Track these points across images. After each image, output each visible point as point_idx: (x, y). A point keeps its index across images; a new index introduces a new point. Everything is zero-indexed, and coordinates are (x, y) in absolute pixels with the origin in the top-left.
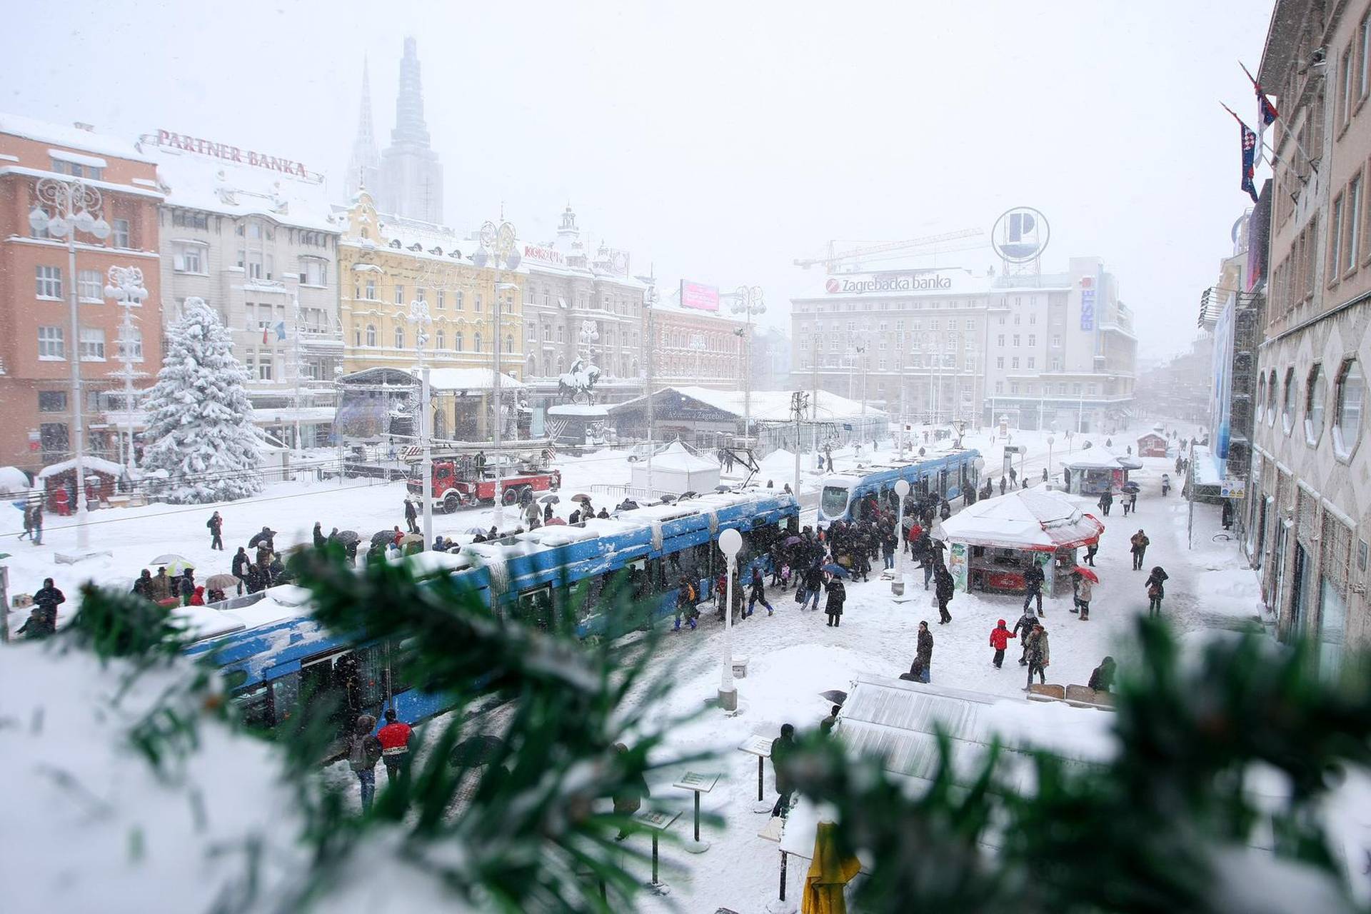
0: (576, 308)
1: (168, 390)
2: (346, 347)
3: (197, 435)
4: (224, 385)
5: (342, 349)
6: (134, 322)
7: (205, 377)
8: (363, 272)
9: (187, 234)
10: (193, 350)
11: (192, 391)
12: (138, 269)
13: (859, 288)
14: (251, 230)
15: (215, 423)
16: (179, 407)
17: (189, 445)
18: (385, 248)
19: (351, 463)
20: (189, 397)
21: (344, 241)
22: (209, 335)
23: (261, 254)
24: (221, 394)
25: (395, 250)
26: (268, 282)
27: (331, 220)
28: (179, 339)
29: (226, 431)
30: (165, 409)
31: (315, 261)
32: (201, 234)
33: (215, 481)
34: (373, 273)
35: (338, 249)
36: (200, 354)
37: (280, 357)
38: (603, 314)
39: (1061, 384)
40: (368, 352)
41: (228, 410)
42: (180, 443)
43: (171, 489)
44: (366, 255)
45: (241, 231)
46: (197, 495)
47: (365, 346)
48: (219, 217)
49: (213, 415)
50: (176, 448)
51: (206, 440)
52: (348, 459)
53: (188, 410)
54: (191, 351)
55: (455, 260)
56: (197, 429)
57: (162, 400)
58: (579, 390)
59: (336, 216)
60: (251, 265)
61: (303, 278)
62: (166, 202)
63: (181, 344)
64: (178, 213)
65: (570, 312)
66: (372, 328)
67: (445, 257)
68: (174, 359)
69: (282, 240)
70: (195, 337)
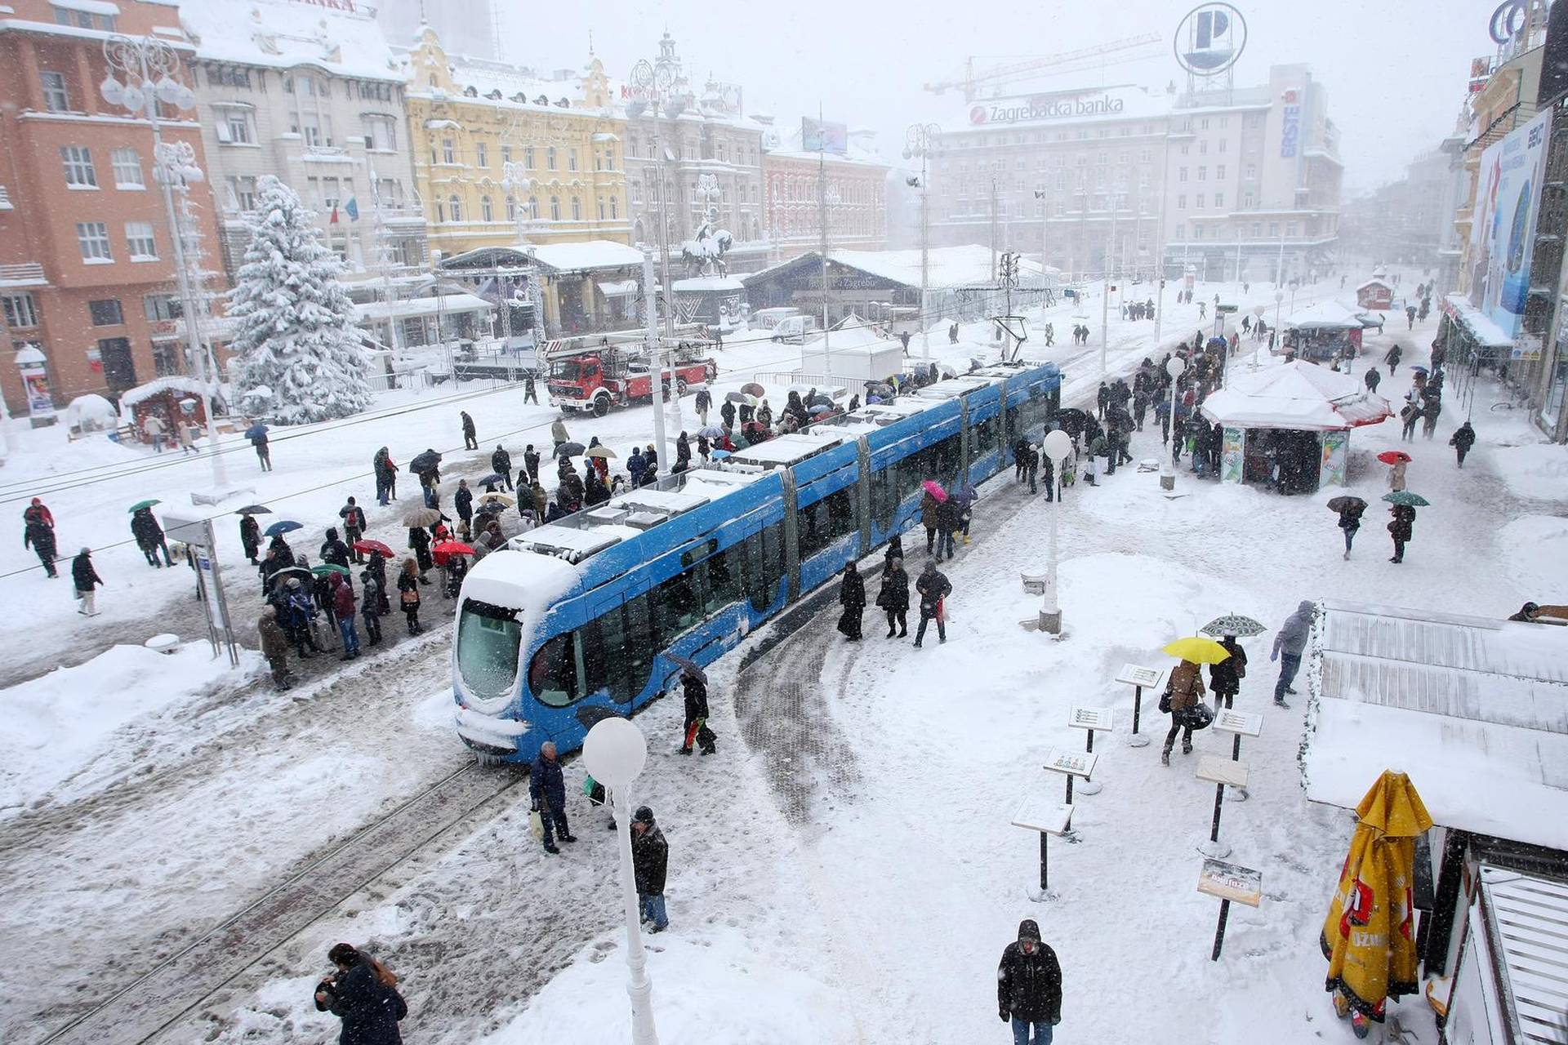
0: (686, 159)
1: (255, 292)
2: (428, 224)
3: (296, 343)
4: (318, 281)
5: (423, 227)
6: (193, 210)
7: (297, 273)
8: (438, 130)
9: (230, 95)
10: (277, 241)
11: (283, 290)
12: (187, 144)
13: (1011, 116)
14: (301, 85)
15: (314, 327)
16: (271, 311)
17: (289, 356)
18: (460, 98)
19: (462, 364)
20: (282, 298)
21: (411, 92)
22: (293, 221)
23: (317, 115)
24: (317, 293)
25: (470, 100)
26: (330, 150)
27: (392, 66)
28: (260, 229)
29: (328, 336)
30: (255, 315)
31: (379, 120)
32: (243, 94)
33: (324, 396)
34: (449, 130)
35: (405, 102)
36: (286, 246)
37: (354, 242)
38: (716, 164)
39: (1255, 225)
40: (453, 228)
41: (327, 311)
42: (278, 353)
43: (275, 408)
44: (439, 108)
45: (290, 88)
46: (306, 413)
47: (449, 222)
48: (262, 71)
49: (312, 319)
50: (274, 360)
51: (306, 348)
52: (458, 359)
53: (283, 315)
54: (276, 242)
55: (541, 108)
56: (296, 336)
57: (249, 304)
58: (709, 260)
59: (397, 60)
60: (307, 129)
61: (369, 143)
62: (198, 55)
63: (262, 235)
64: (213, 68)
65: (678, 165)
66: (455, 198)
67: (529, 105)
68: (257, 254)
69: (338, 96)
70: (277, 225)
